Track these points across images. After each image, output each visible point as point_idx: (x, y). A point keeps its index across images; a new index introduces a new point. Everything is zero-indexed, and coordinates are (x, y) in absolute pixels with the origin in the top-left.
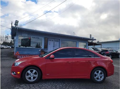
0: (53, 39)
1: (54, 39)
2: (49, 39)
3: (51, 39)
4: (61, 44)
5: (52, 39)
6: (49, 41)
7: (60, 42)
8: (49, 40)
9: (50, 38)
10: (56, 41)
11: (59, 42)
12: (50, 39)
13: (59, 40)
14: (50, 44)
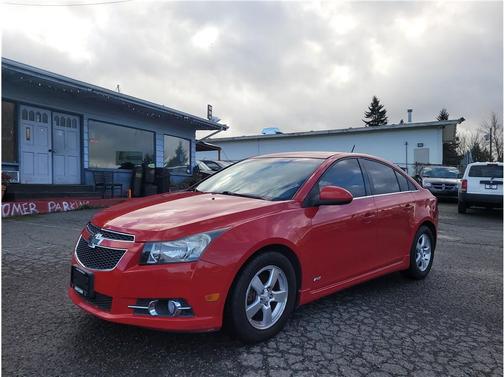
0: (48, 113)
1: (53, 110)
2: (22, 108)
3: (36, 110)
4: (89, 140)
5: (42, 112)
6: (25, 118)
7: (85, 129)
8: (25, 112)
9: (28, 104)
10: (63, 125)
11: (78, 130)
12: (29, 109)
13: (77, 119)
14: (28, 139)
